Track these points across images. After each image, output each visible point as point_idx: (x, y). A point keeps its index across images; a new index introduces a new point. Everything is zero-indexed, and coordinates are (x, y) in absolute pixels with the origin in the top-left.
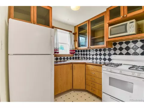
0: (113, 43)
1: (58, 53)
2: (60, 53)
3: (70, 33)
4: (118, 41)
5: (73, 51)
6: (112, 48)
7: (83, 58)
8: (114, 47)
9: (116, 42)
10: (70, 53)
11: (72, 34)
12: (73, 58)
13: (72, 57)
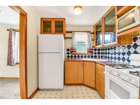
0: (133, 38)
1: (76, 52)
2: (77, 52)
3: (88, 33)
4: (139, 35)
5: (91, 49)
6: (132, 45)
7: (100, 58)
8: (133, 43)
9: (137, 36)
10: (88, 52)
11: (90, 33)
12: (92, 57)
13: (90, 56)
